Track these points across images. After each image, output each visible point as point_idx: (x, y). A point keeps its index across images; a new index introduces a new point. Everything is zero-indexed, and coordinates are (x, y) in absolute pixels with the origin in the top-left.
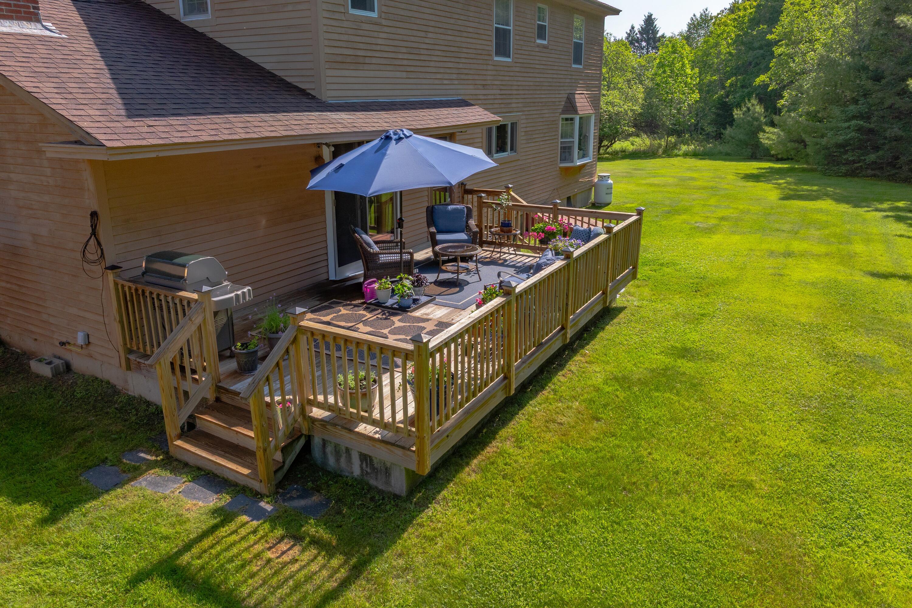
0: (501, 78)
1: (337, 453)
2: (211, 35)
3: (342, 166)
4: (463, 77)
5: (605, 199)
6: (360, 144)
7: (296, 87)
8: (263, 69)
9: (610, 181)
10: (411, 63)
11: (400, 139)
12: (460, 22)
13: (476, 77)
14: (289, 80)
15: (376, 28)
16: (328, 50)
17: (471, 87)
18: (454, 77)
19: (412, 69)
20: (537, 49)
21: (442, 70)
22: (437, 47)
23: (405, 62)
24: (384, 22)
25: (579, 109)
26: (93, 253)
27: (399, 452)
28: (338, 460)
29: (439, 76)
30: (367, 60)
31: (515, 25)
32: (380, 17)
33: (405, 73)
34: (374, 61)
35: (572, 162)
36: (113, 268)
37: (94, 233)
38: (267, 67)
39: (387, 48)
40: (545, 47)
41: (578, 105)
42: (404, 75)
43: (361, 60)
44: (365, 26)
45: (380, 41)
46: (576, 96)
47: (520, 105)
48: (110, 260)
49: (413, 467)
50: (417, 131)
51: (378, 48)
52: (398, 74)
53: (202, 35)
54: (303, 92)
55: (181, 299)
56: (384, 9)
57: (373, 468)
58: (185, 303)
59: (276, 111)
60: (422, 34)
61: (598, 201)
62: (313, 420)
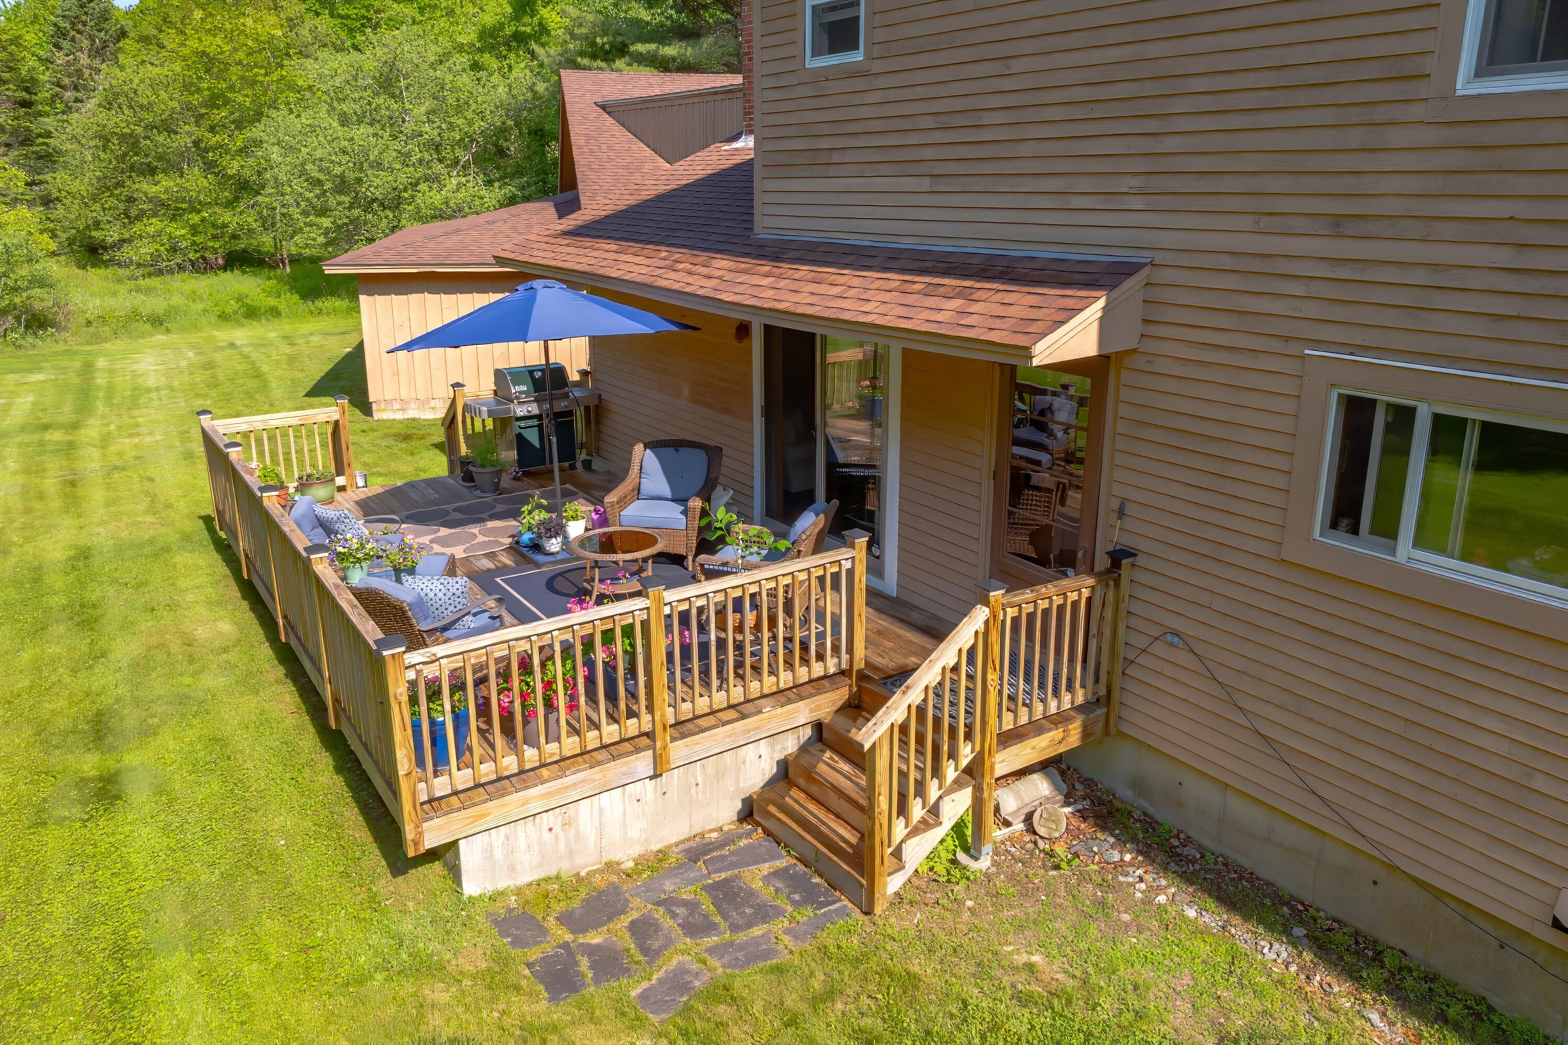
15: (859, 84)
16: (767, 146)
17: (1246, 223)
19: (951, 168)
23: (928, 153)
24: (877, 67)
30: (836, 157)
32: (869, 57)
33: (927, 180)
34: (850, 157)
39: (880, 125)
42: (925, 184)
43: (824, 158)
44: (833, 87)
45: (866, 112)
52: (909, 184)
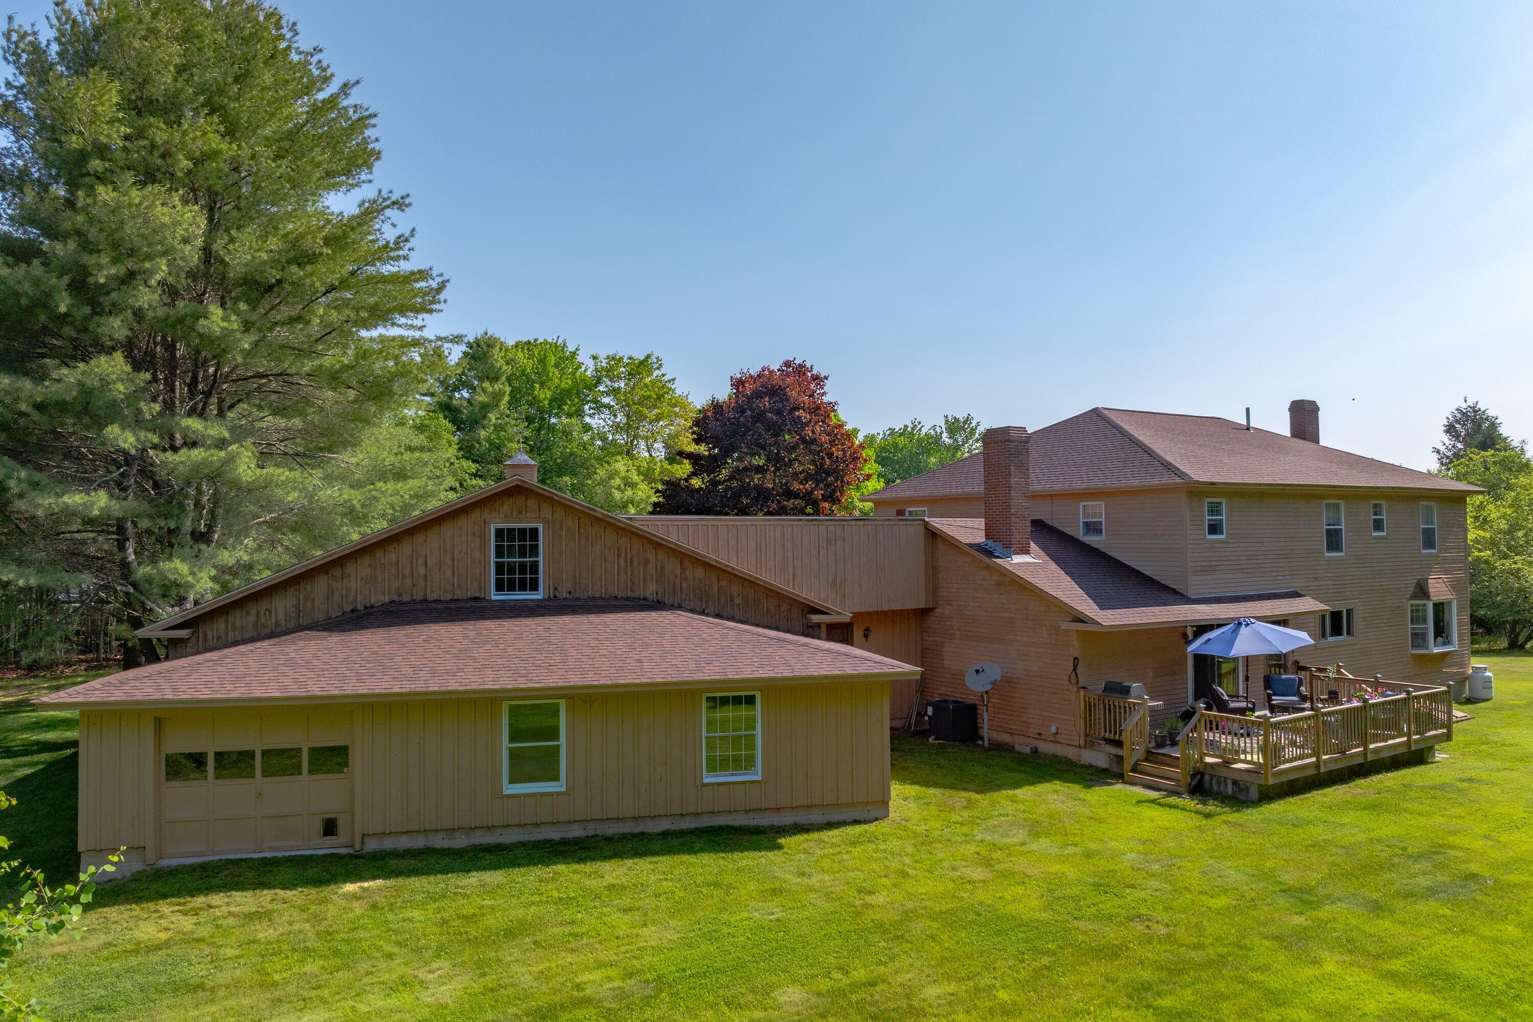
0: (1333, 570)
1: (1219, 784)
2: (1103, 550)
3: (1209, 640)
4: (1294, 573)
5: (1484, 694)
6: (1219, 626)
7: (1158, 582)
8: (1143, 574)
9: (1488, 674)
10: (1250, 566)
11: (1248, 625)
12: (1291, 531)
13: (1309, 572)
14: (1163, 582)
15: (1225, 545)
16: (1192, 564)
17: (1303, 581)
18: (1287, 573)
19: (1251, 571)
20: (1373, 541)
21: (1275, 569)
22: (1271, 553)
23: (1245, 566)
24: (1230, 540)
25: (1431, 594)
26: (1074, 680)
27: (1255, 775)
28: (1219, 786)
29: (1274, 574)
30: (1217, 568)
31: (1346, 524)
32: (1227, 537)
34: (1222, 568)
35: (1428, 649)
36: (1084, 688)
37: (1075, 669)
38: (1146, 573)
39: (1231, 558)
40: (1382, 538)
41: (1430, 590)
43: (1214, 568)
44: (1216, 545)
45: (1227, 554)
46: (1430, 581)
47: (1356, 593)
48: (1081, 684)
49: (1262, 783)
50: (1258, 618)
51: (1226, 558)
52: (1240, 575)
53: (1097, 549)
54: (1175, 592)
55: (1129, 703)
56: (1231, 531)
57: (1239, 788)
58: (1132, 706)
59: (1165, 605)
60: (1259, 544)
61: (1474, 696)
62: (1206, 764)
